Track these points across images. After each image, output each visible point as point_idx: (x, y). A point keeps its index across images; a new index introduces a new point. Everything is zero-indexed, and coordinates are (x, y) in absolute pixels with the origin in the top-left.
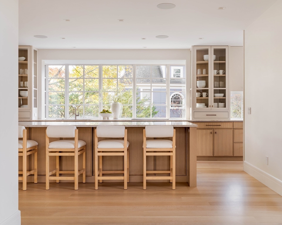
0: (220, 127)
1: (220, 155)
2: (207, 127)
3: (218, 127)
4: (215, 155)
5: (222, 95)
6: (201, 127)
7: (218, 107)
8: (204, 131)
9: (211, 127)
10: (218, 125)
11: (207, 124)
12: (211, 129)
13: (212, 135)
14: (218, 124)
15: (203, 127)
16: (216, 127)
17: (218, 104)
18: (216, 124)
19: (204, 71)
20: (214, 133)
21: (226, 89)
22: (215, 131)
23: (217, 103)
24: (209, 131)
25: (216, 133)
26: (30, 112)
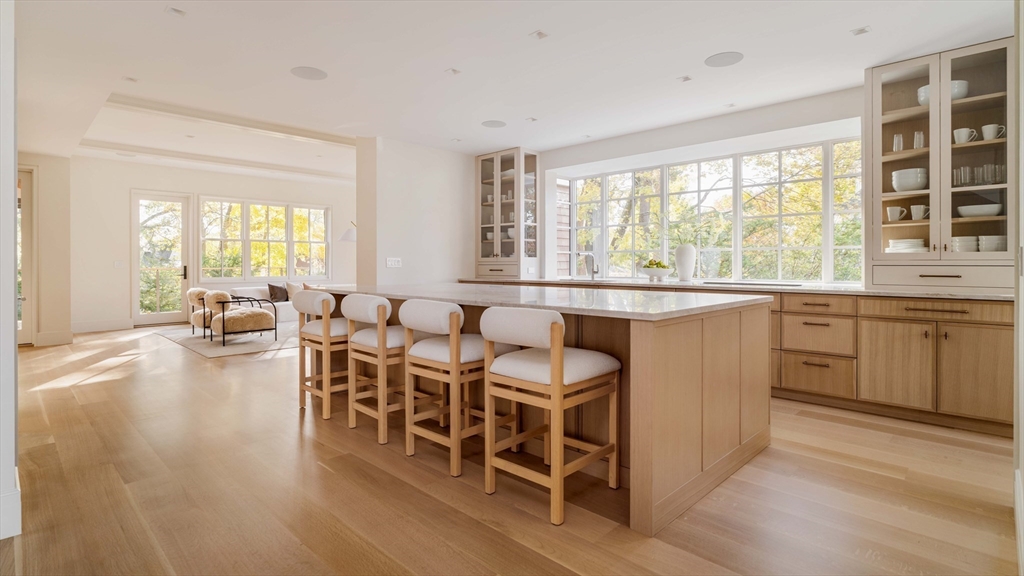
0: (966, 317)
1: (966, 411)
2: (911, 314)
3: (958, 317)
4: (945, 408)
5: (994, 208)
6: (887, 314)
7: (978, 250)
8: (899, 326)
9: (929, 315)
10: (955, 309)
11: (912, 305)
12: (927, 321)
13: (930, 342)
14: (958, 307)
15: (894, 314)
16: (948, 316)
17: (978, 240)
18: (947, 306)
19: (918, 138)
20: (939, 338)
21: (1009, 186)
22: (944, 329)
23: (974, 238)
24: (917, 329)
25: (946, 336)
26: (517, 264)
